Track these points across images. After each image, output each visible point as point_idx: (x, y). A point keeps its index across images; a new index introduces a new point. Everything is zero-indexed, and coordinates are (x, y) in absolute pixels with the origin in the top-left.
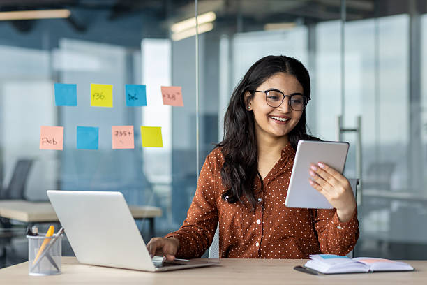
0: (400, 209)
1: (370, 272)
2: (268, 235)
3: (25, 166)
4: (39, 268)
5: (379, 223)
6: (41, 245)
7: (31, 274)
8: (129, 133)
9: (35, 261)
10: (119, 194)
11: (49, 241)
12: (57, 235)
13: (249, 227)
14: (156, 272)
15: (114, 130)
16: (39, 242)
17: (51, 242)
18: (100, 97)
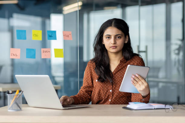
1: (155, 109)
2: (115, 96)
4: (12, 108)
6: (13, 98)
7: (9, 111)
8: (49, 52)
9: (11, 105)
12: (20, 94)
13: (106, 93)
14: (63, 109)
15: (42, 50)
16: (12, 96)
17: (18, 97)
18: (36, 36)
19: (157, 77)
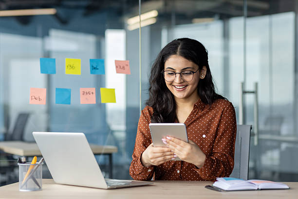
0: (287, 148)
1: (258, 189)
2: (186, 164)
3: (24, 117)
4: (26, 186)
5: (272, 159)
6: (28, 170)
7: (21, 190)
8: (92, 93)
9: (24, 181)
10: (82, 134)
11: (33, 168)
12: (39, 163)
14: (108, 189)
15: (81, 90)
16: (27, 167)
17: (35, 168)
18: (72, 67)
19: (279, 133)
